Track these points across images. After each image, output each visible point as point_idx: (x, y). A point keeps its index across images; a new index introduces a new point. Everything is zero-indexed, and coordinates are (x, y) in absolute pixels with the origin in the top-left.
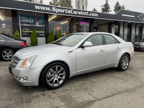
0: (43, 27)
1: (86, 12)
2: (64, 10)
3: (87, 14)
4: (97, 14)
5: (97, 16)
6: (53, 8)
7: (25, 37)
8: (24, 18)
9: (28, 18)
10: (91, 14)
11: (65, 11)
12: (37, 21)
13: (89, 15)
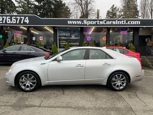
0: (78, 39)
1: (122, 21)
2: (95, 22)
3: (124, 23)
4: (139, 22)
5: (139, 23)
6: (84, 21)
7: (62, 48)
8: (62, 32)
9: (66, 32)
10: (130, 23)
11: (97, 23)
12: (73, 34)
13: (127, 24)
